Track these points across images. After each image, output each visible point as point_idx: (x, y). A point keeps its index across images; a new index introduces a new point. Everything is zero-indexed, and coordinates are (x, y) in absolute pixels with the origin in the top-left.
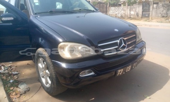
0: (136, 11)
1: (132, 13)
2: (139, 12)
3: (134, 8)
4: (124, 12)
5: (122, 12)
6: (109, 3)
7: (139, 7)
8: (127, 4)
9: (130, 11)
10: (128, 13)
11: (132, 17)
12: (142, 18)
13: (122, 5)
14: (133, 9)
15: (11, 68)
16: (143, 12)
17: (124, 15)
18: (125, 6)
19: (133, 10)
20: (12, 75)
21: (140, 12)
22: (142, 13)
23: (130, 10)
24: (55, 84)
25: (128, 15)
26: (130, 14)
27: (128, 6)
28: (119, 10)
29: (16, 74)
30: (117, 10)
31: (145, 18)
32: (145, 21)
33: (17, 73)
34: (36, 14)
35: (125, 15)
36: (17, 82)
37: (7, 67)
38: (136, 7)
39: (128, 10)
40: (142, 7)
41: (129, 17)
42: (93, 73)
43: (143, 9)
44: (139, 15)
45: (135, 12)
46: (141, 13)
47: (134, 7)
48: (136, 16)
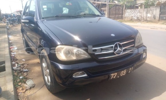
0: (152, 13)
1: (149, 15)
2: (156, 14)
3: (151, 11)
4: (140, 15)
5: (138, 14)
6: (125, 5)
7: (156, 10)
8: (143, 6)
9: (147, 13)
10: (145, 16)
11: (148, 19)
12: (159, 20)
13: (139, 8)
14: (150, 11)
15: (23, 65)
16: (160, 14)
17: (140, 17)
18: (142, 8)
19: (149, 13)
20: (23, 72)
21: (157, 15)
22: (160, 16)
23: (147, 12)
24: (53, 83)
25: (144, 18)
26: (147, 16)
27: (144, 8)
28: (135, 13)
29: (26, 72)
30: (133, 12)
31: (163, 21)
32: (162, 24)
33: (28, 70)
34: (43, 18)
35: (142, 17)
36: (26, 79)
37: (20, 65)
38: (153, 9)
39: (145, 12)
40: (159, 9)
41: (146, 19)
42: (85, 75)
43: (160, 11)
44: (157, 18)
45: (151, 15)
46: (158, 16)
47: (151, 9)
48: (153, 19)
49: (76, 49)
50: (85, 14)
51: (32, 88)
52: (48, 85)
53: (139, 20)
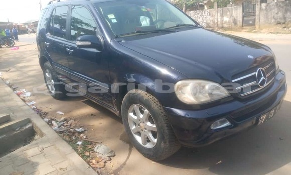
0: (232, 16)
1: (226, 19)
2: (237, 17)
3: (229, 11)
4: (211, 19)
5: (209, 18)
6: (186, 4)
7: (236, 9)
8: (216, 5)
9: (222, 16)
10: (219, 20)
11: (225, 26)
12: (243, 27)
13: (205, 7)
14: (227, 12)
16: (243, 17)
17: (212, 23)
18: (213, 8)
19: (226, 15)
21: (239, 18)
22: (243, 19)
23: (223, 14)
25: (219, 23)
26: (223, 21)
27: (218, 8)
28: (203, 16)
30: (199, 16)
31: (248, 27)
32: (248, 32)
34: (117, 37)
35: (214, 23)
37: (60, 122)
38: (232, 9)
39: (219, 14)
40: (242, 8)
41: (221, 26)
43: (243, 12)
44: (238, 23)
45: (230, 18)
46: (241, 20)
47: (228, 9)
48: (233, 24)
49: (208, 84)
50: (177, 26)
51: (112, 158)
52: (144, 148)
53: (210, 27)
